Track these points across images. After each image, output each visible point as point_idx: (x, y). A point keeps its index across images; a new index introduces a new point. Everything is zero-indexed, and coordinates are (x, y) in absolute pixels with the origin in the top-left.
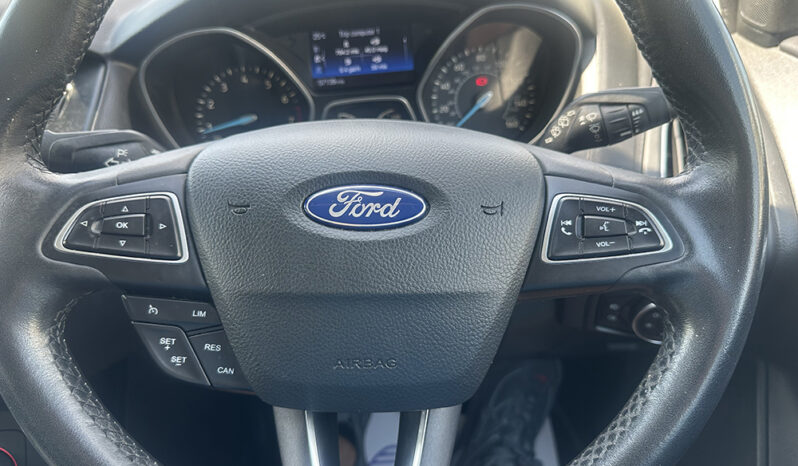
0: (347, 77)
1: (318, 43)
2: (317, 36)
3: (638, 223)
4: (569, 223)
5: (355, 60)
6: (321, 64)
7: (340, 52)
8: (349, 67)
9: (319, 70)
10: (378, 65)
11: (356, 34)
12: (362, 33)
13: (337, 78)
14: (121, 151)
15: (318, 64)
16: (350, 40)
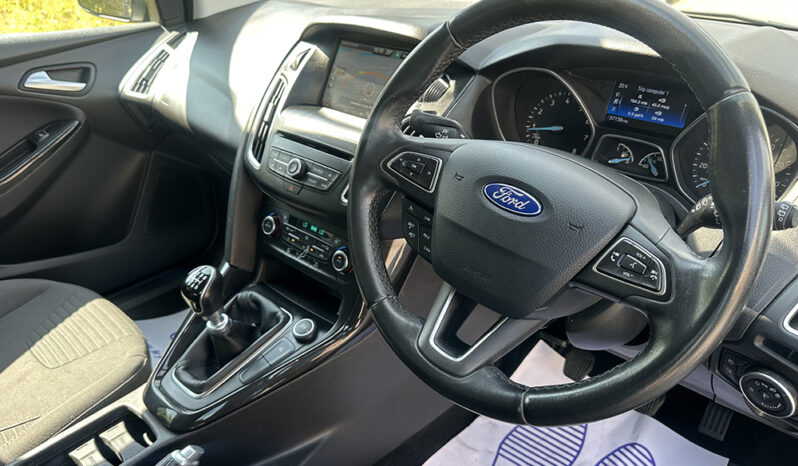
0: (631, 120)
1: (620, 90)
2: (622, 85)
3: (653, 272)
4: (617, 254)
5: (642, 109)
6: (617, 105)
7: (634, 101)
8: (636, 112)
9: (614, 108)
10: (658, 118)
11: (650, 91)
12: (655, 92)
13: (624, 118)
14: (445, 131)
15: (615, 105)
16: (644, 94)
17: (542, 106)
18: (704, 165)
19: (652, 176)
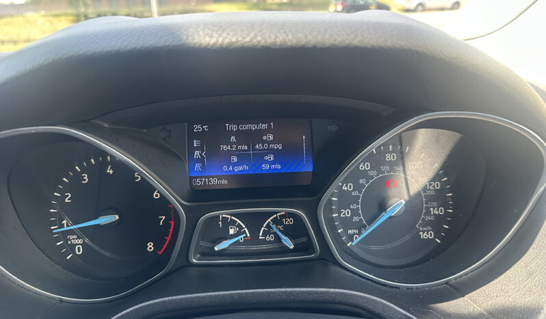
0: (232, 177)
1: (198, 136)
2: (198, 128)
5: (243, 157)
6: (201, 160)
8: (235, 165)
9: (198, 166)
10: (269, 165)
11: (245, 127)
12: (254, 127)
13: (220, 178)
15: (198, 161)
16: (237, 133)
17: (68, 188)
18: (346, 213)
19: (286, 251)
